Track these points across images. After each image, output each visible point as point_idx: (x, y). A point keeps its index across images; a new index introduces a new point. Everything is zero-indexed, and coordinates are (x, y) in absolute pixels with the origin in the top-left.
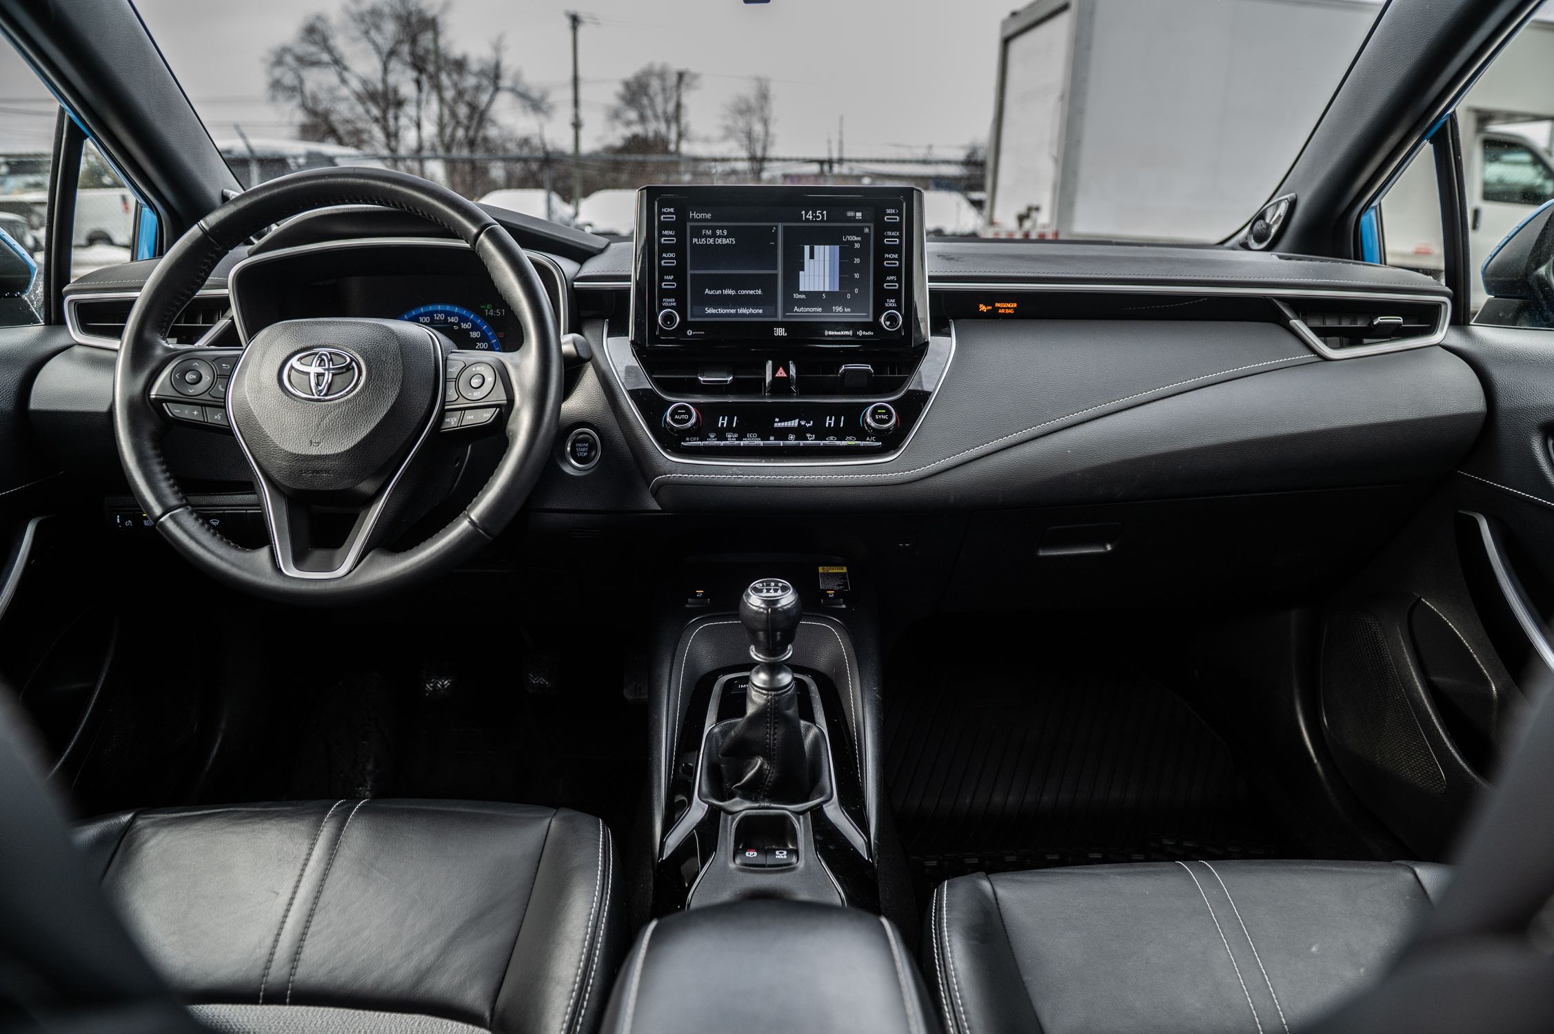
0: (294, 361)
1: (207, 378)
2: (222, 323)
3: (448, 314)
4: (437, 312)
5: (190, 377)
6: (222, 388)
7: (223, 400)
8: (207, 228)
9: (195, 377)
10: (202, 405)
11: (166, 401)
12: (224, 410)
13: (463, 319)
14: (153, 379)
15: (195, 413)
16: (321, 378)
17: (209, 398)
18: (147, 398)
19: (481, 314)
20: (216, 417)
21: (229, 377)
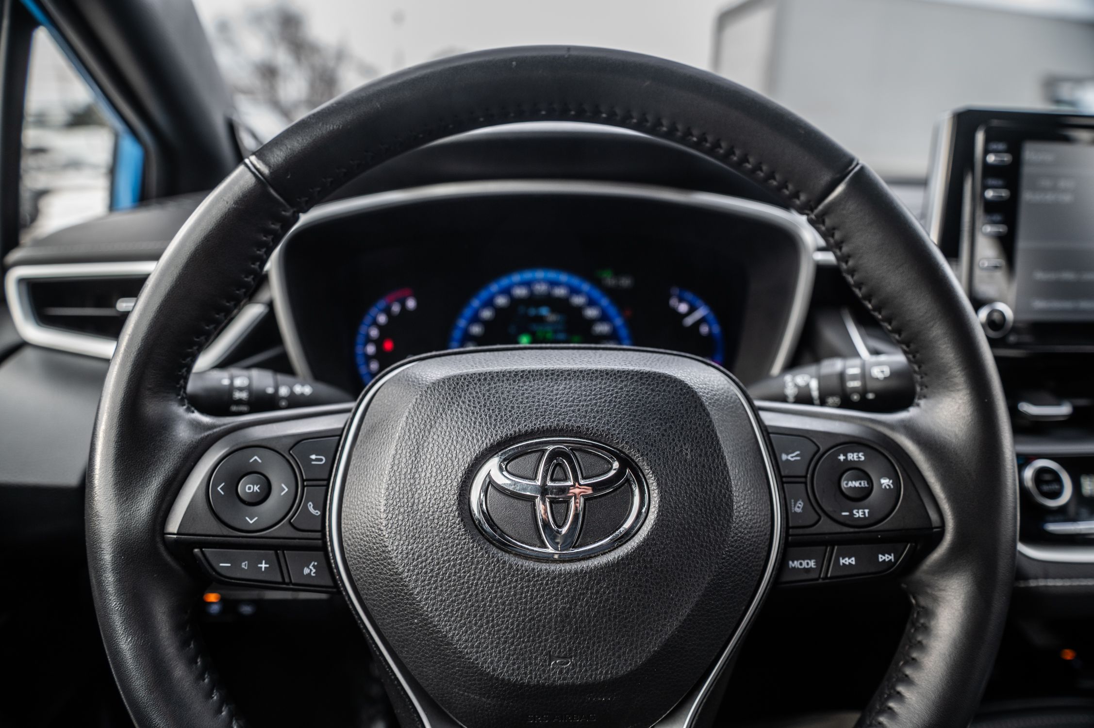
0: (492, 466)
1: (282, 489)
2: (252, 313)
3: (553, 284)
4: (539, 281)
5: (249, 488)
6: (315, 508)
7: (318, 535)
9: (256, 488)
10: (275, 548)
11: (202, 545)
12: (321, 553)
13: (574, 291)
14: (168, 498)
15: (263, 566)
16: (561, 508)
17: (290, 532)
18: (158, 539)
19: (597, 283)
20: (306, 571)
21: (326, 482)
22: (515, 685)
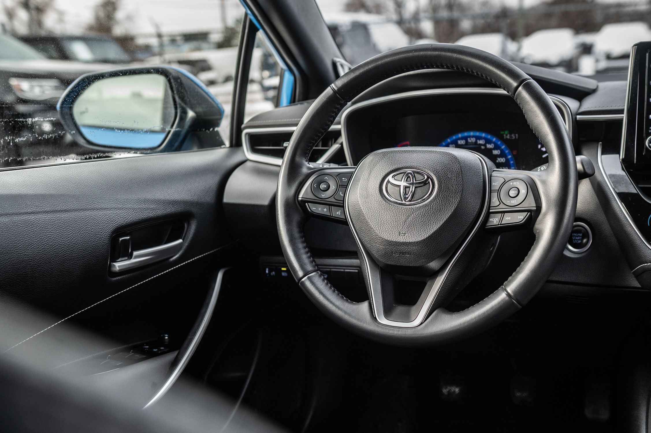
0: (390, 178)
1: (333, 187)
2: (335, 147)
3: (478, 138)
4: (470, 137)
5: (323, 186)
6: (342, 194)
7: (342, 202)
8: (336, 89)
9: (325, 186)
10: (329, 205)
11: (308, 202)
12: (343, 208)
13: (488, 141)
14: (300, 188)
15: (325, 210)
16: (407, 189)
17: (334, 200)
18: (296, 199)
19: (500, 137)
20: (338, 213)
21: (346, 187)
22: (389, 241)
